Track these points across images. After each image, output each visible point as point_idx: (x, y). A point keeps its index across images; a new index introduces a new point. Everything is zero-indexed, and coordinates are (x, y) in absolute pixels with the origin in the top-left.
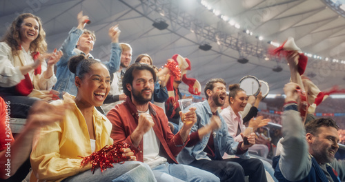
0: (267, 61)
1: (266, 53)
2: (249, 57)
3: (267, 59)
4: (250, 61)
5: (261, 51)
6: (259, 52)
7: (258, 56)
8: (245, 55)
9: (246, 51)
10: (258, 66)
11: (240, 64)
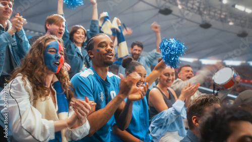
0: (232, 25)
1: (231, 17)
2: (212, 22)
3: (231, 24)
4: (213, 26)
5: (226, 16)
6: (222, 16)
7: (222, 20)
8: (207, 19)
9: (209, 15)
10: (222, 31)
11: (202, 30)
